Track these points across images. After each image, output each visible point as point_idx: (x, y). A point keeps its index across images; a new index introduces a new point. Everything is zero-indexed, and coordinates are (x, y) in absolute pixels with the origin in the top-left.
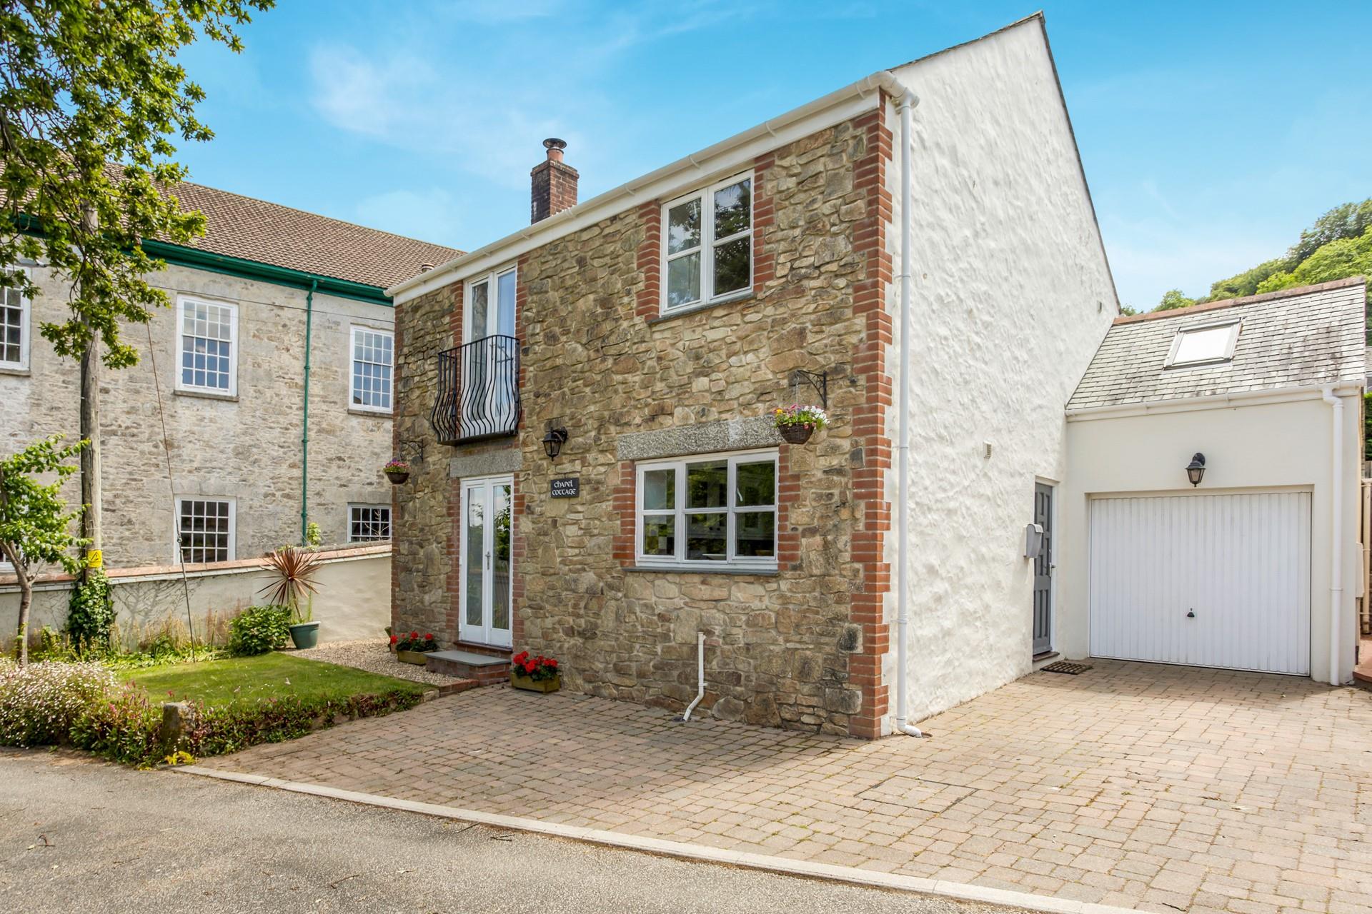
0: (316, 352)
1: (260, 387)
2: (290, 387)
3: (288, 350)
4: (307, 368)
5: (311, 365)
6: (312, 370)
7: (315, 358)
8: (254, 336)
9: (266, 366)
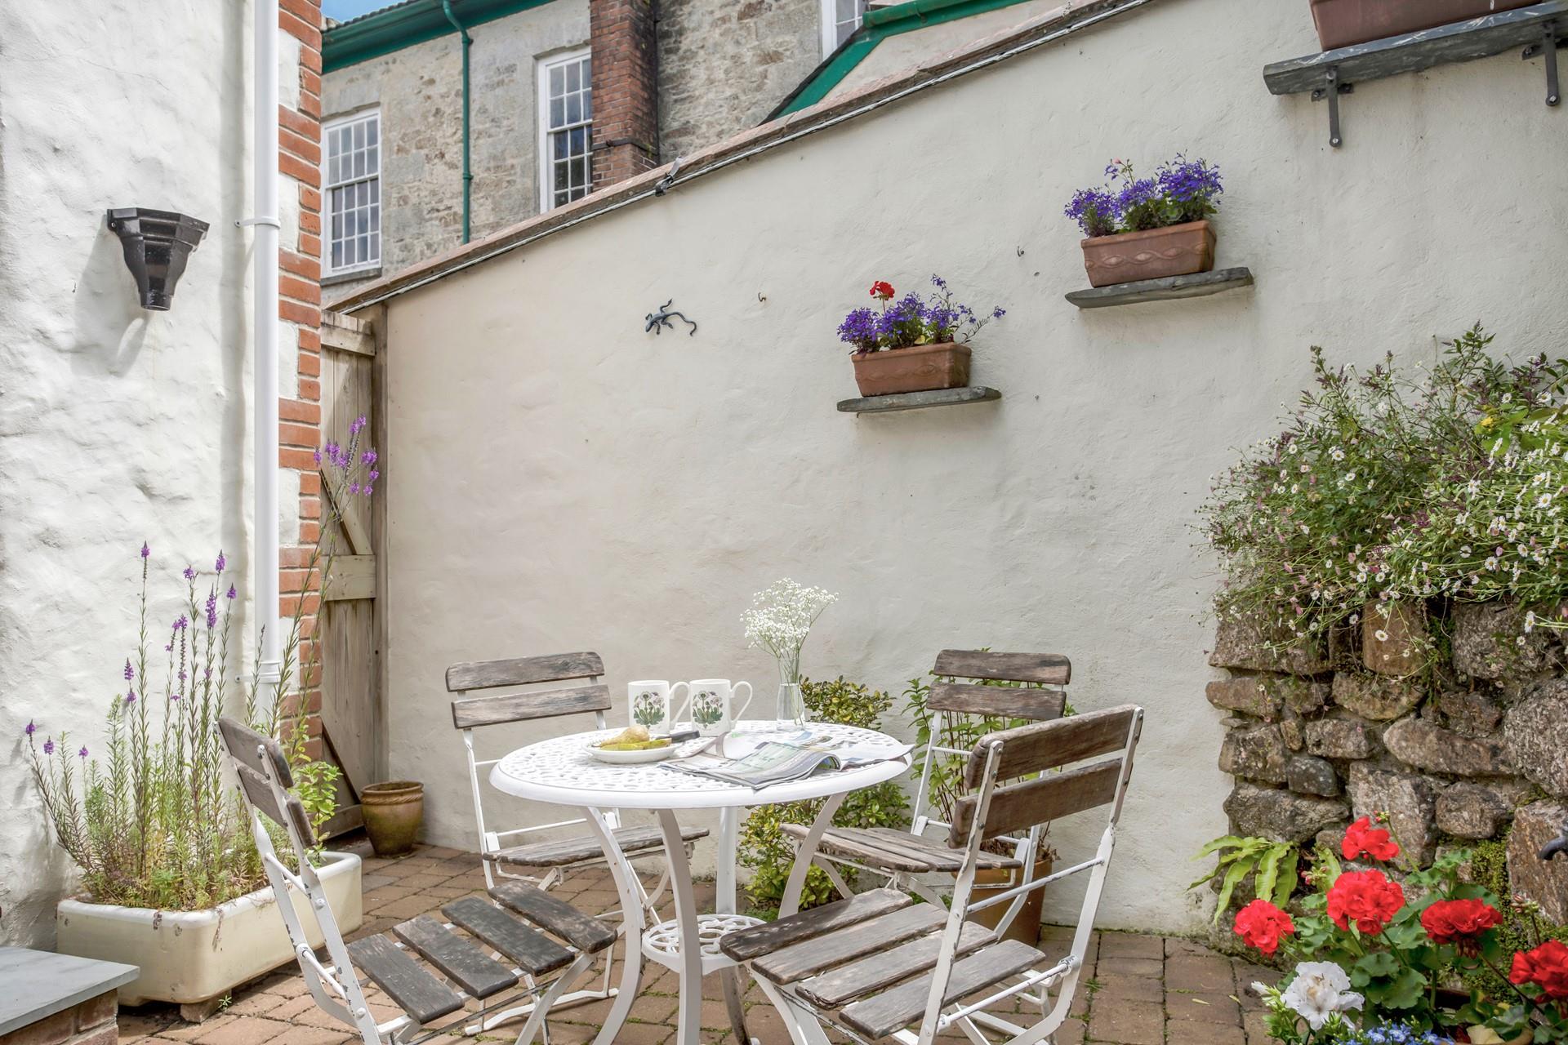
0: (481, 141)
1: (408, 240)
2: (447, 225)
3: (442, 156)
4: (468, 179)
5: (474, 170)
6: (476, 179)
7: (481, 151)
8: (399, 150)
9: (414, 200)
